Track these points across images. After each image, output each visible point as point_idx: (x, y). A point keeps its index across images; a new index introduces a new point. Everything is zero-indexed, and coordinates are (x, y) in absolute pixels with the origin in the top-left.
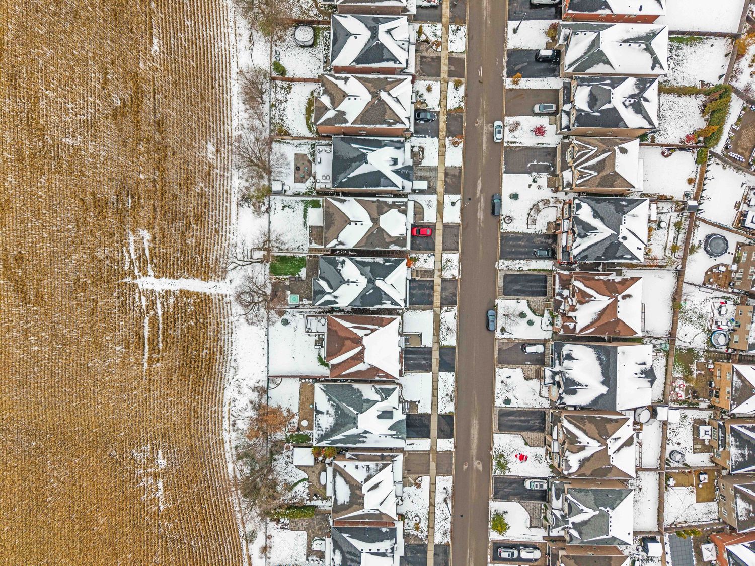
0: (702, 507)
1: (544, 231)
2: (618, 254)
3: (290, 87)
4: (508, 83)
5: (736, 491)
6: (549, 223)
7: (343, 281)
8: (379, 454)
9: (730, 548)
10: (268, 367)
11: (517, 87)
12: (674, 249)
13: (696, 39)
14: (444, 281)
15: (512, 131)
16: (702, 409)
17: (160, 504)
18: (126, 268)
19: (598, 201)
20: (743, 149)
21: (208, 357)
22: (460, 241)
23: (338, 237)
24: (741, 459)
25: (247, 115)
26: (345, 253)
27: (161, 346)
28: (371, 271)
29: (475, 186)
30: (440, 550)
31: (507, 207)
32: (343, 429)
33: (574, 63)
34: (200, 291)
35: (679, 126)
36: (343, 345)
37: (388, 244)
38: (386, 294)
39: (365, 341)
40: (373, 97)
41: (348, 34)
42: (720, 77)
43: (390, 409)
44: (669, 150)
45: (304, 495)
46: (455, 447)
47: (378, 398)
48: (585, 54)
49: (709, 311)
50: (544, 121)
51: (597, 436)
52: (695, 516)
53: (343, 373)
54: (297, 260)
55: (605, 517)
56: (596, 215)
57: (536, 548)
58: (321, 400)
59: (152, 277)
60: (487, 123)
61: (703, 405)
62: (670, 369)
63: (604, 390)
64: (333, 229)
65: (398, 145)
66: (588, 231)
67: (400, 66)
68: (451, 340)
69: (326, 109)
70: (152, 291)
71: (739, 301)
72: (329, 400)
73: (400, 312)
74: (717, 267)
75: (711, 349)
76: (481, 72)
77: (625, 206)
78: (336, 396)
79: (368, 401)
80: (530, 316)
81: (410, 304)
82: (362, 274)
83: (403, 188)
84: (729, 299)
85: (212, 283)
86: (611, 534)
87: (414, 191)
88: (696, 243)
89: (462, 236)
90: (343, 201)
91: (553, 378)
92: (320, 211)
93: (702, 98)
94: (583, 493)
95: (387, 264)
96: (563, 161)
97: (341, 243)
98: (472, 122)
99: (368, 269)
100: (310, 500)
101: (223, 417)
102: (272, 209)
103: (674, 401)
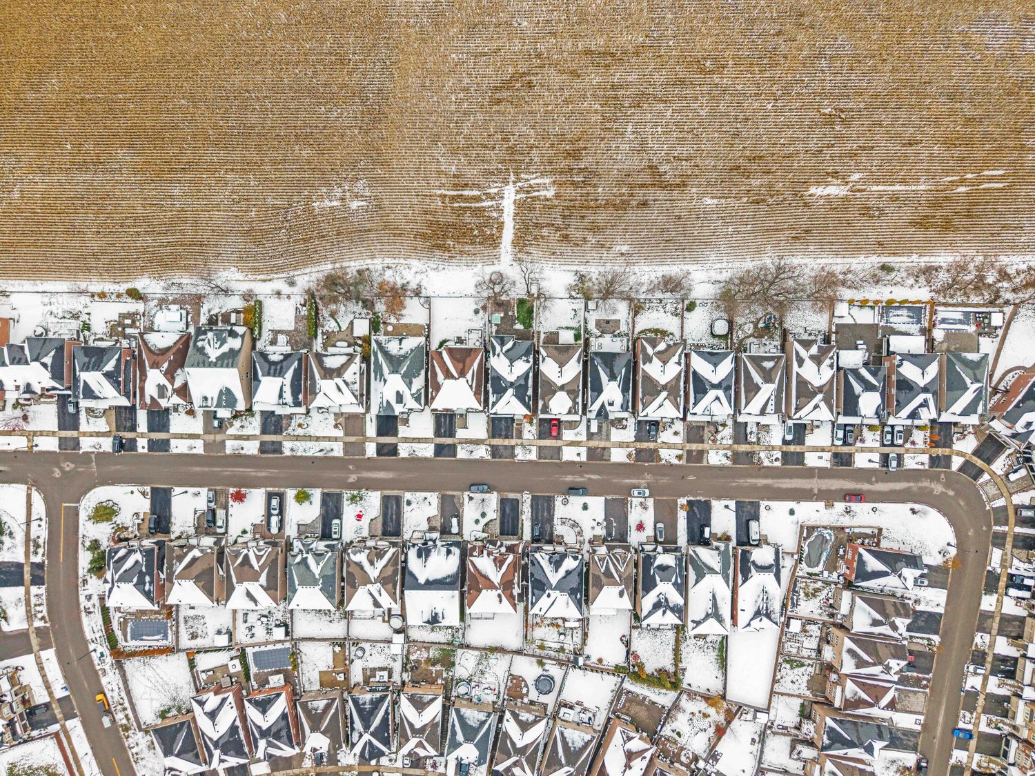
0: (315, 677)
1: (555, 533)
2: (535, 591)
3: (677, 315)
4: (682, 501)
5: (333, 700)
6: (563, 537)
7: (512, 361)
8: (365, 393)
9: (283, 696)
10: (439, 297)
11: (679, 509)
12: (542, 647)
13: (722, 663)
14: (513, 447)
15: (641, 504)
16: (401, 676)
17: (318, 203)
18: (522, 176)
19: (580, 574)
20: (629, 707)
21: (447, 246)
22: (547, 461)
23: (549, 357)
24: (361, 702)
25: (653, 278)
26: (536, 362)
27: (456, 205)
28: (520, 384)
29: (594, 473)
30: (277, 447)
31: (576, 501)
32: (388, 362)
33: (697, 555)
34: (503, 239)
35: (647, 649)
36: (459, 361)
37: (543, 399)
38: (501, 397)
39: (462, 380)
40: (663, 386)
41: (715, 365)
42: (689, 685)
43: (404, 402)
44: (627, 642)
45: (326, 328)
46: (369, 458)
47: (414, 391)
48: (703, 563)
49: (488, 680)
50: (649, 531)
51: (382, 576)
52: (307, 670)
53: (435, 362)
54: (530, 322)
55: (314, 582)
56: (568, 573)
57: (280, 529)
58: (411, 343)
59: (514, 198)
60: (648, 484)
61: (405, 676)
62: (437, 646)
63: (422, 581)
64: (555, 353)
65: (625, 407)
66: (554, 564)
67: (691, 408)
68: (462, 454)
69: (654, 347)
70: (503, 198)
71: (496, 706)
72: (411, 350)
73: (486, 410)
74: (526, 686)
75: (455, 682)
76: (691, 478)
77: (576, 597)
78: (414, 355)
79: (411, 383)
80: (483, 521)
81: (493, 418)
82: (518, 377)
83: (590, 411)
84: (498, 697)
85: (510, 248)
86: (299, 588)
87: (589, 421)
88: (547, 667)
89: (552, 463)
90: (579, 361)
91: (431, 540)
92: (572, 341)
93: (672, 669)
94: (332, 566)
95: (527, 398)
96: (615, 547)
97: (544, 359)
98: (649, 470)
99: (522, 382)
100: (323, 333)
101: (395, 258)
102: (573, 301)
103: (408, 651)
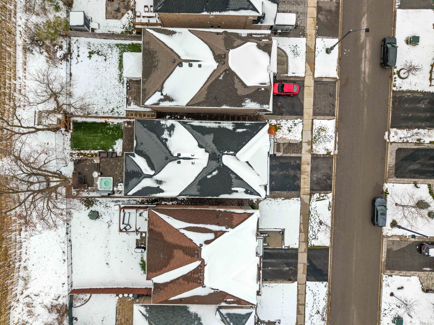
7: (170, 158)
10: (70, 276)
14: (315, 157)
22: (337, 103)
23: (162, 87)
28: (214, 142)
29: (358, 25)
31: (403, 55)
36: (170, 257)
37: (240, 101)
38: (238, 177)
39: (206, 252)
54: (110, 129)
68: (323, 239)
81: (270, 190)
82: (200, 146)
89: (340, 96)
90: (171, 33)
92: (139, 55)
95: (239, 131)
97: (167, 98)
99: (209, 138)
102: (74, 56)
